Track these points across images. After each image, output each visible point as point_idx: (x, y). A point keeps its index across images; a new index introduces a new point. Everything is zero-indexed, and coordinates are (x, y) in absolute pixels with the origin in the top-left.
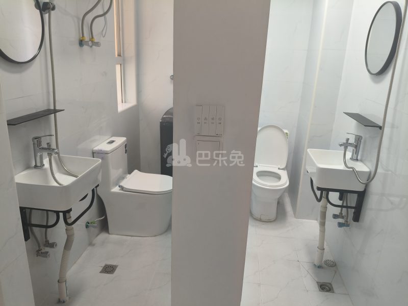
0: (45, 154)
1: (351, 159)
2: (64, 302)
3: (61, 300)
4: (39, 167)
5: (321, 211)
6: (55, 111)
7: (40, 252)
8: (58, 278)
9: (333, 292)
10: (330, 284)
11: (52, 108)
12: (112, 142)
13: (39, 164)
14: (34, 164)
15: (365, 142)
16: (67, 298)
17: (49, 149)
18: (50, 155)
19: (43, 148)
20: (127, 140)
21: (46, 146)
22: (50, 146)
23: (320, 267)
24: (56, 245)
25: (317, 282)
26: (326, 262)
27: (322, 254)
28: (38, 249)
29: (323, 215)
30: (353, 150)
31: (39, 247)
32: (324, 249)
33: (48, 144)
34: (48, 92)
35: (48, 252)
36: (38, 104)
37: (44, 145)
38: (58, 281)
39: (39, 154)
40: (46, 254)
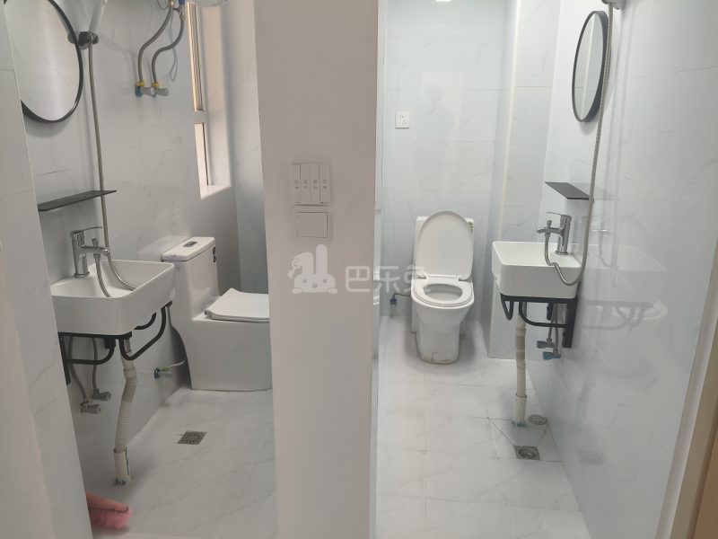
0: (90, 257)
1: (557, 252)
2: (124, 483)
3: (120, 480)
4: (81, 275)
5: (517, 336)
6: (102, 193)
7: (86, 405)
8: (114, 447)
9: (539, 459)
10: (536, 448)
11: (98, 188)
12: (193, 244)
13: (81, 272)
14: (74, 271)
15: (576, 224)
16: (129, 477)
17: (96, 250)
18: (97, 257)
19: (87, 247)
20: (216, 241)
21: (91, 244)
22: (97, 243)
23: (521, 425)
24: (110, 396)
25: (516, 447)
26: (532, 418)
27: (524, 405)
28: (83, 400)
29: (521, 342)
30: (559, 238)
31: (84, 397)
32: (526, 396)
33: (93, 240)
34: (91, 166)
35: (96, 406)
36: (78, 183)
37: (88, 243)
38: (115, 451)
39: (81, 256)
40: (94, 409)
